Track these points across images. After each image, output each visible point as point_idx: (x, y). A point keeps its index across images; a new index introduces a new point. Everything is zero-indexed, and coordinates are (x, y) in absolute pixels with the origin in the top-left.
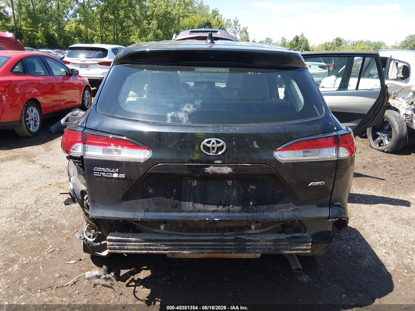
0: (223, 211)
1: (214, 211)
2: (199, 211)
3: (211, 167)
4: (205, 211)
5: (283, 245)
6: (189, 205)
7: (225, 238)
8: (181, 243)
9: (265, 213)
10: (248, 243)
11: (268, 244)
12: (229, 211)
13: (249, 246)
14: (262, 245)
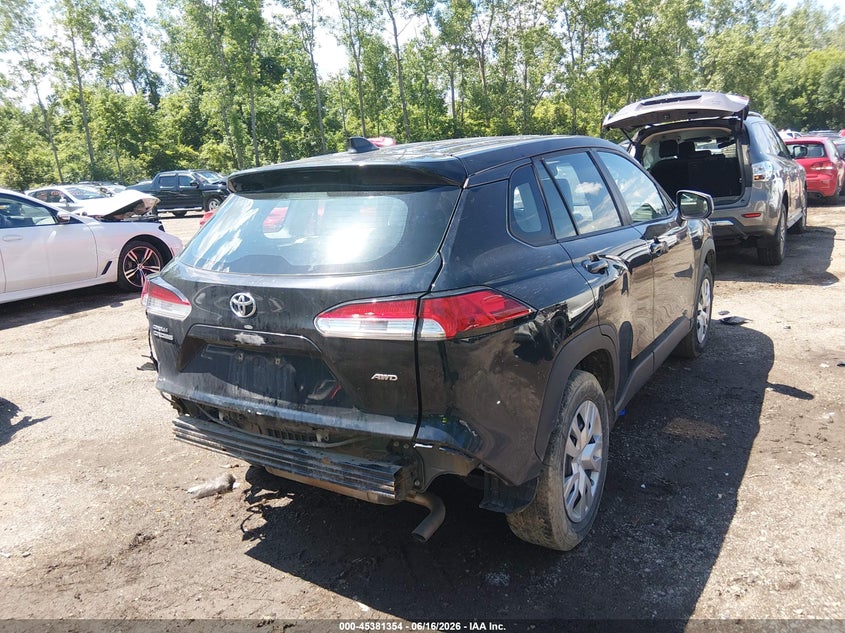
0: (269, 403)
1: (260, 401)
2: (244, 398)
3: (242, 334)
4: (251, 400)
5: (354, 475)
6: (234, 389)
7: (285, 447)
8: (238, 444)
9: (318, 416)
10: (310, 462)
11: (335, 468)
12: (276, 404)
13: (311, 465)
14: (326, 469)
